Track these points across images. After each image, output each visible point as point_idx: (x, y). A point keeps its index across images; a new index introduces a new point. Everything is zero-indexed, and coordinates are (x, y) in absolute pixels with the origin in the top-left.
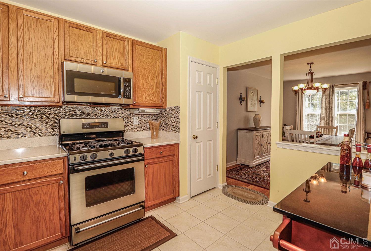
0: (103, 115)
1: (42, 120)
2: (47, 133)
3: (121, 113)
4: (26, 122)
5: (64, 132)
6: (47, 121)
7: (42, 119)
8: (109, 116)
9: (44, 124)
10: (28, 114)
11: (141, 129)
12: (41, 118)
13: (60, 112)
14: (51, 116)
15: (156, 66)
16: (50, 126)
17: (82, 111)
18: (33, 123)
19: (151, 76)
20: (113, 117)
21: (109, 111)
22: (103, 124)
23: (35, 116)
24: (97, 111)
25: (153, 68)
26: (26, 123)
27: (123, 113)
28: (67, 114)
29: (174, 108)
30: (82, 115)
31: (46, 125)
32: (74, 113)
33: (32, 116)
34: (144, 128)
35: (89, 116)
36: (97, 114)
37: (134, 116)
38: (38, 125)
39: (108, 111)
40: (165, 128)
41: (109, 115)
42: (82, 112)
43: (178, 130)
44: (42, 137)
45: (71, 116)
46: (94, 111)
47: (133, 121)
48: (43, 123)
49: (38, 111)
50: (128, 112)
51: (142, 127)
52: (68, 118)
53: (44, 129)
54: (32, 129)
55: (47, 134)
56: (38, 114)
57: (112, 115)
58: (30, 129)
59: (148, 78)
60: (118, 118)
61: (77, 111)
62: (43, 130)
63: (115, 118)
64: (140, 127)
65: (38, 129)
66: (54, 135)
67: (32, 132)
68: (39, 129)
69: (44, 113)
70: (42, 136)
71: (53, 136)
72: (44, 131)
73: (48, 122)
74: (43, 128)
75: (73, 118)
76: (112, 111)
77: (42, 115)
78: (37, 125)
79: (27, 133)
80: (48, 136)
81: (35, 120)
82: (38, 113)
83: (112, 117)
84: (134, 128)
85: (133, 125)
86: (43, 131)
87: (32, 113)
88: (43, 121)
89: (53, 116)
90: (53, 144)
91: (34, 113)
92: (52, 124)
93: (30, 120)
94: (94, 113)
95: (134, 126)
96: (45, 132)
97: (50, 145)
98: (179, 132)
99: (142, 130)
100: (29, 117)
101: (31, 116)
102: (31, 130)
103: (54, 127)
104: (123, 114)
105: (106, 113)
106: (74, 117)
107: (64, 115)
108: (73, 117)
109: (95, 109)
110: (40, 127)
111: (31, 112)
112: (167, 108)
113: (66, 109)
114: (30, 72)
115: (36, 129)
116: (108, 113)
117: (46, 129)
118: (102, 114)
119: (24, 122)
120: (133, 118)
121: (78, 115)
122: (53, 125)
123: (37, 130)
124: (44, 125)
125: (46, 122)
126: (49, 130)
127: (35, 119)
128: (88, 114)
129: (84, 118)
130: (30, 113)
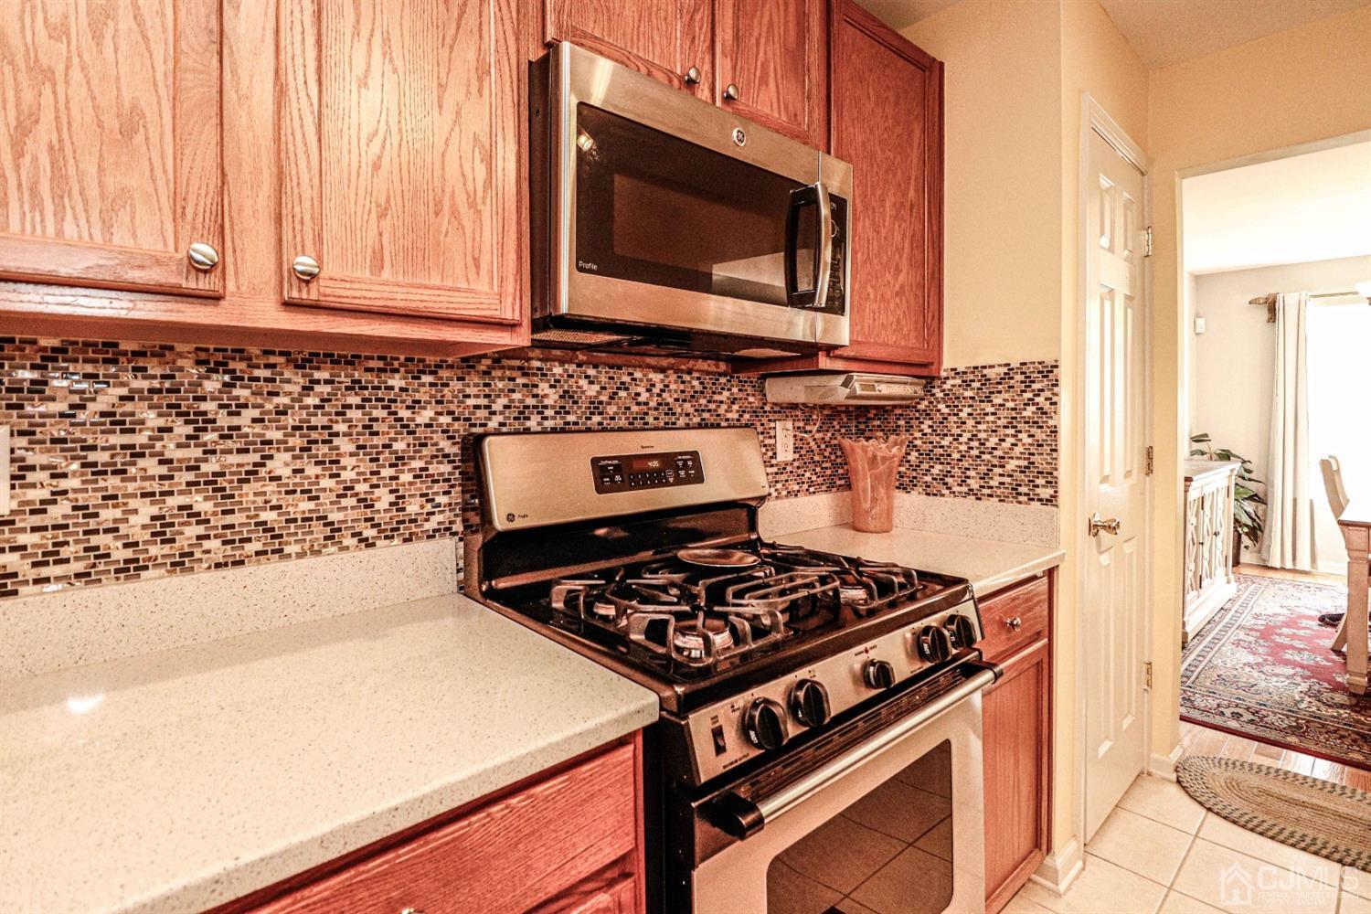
0: (656, 413)
1: (376, 440)
2: (398, 523)
3: (728, 398)
4: (288, 456)
5: (511, 517)
6: (399, 446)
7: (375, 437)
8: (680, 414)
9: (384, 466)
10: (297, 405)
11: (803, 483)
12: (371, 427)
13: (468, 391)
14: (425, 416)
15: (911, 145)
16: (415, 477)
17: (566, 388)
18: (324, 463)
19: (893, 199)
20: (696, 420)
21: (682, 387)
22: (680, 463)
23: (337, 414)
24: (633, 390)
25: (898, 158)
26: (287, 464)
27: (735, 399)
28: (498, 406)
29: (1005, 370)
30: (568, 413)
31: (391, 472)
32: (530, 401)
33: (320, 420)
34: (814, 478)
35: (596, 419)
36: (635, 408)
37: (776, 416)
38: (355, 477)
39: (676, 391)
40: (928, 478)
41: (679, 410)
42: (568, 392)
43: (1046, 493)
44: (371, 551)
45: (516, 415)
46: (618, 388)
47: (772, 441)
48: (377, 460)
49: (355, 386)
50: (754, 395)
51: (807, 475)
52: (504, 429)
53: (384, 498)
54: (322, 500)
55: (398, 529)
56: (350, 407)
57: (691, 410)
58: (310, 499)
59: (883, 206)
60: (718, 426)
61: (544, 388)
62: (378, 506)
63: (706, 426)
64: (801, 471)
65: (353, 502)
66: (434, 531)
67: (319, 518)
68: (359, 501)
69: (382, 400)
70: (373, 545)
71: (432, 543)
72: (385, 511)
73: (403, 451)
74: (377, 492)
75: (527, 431)
76: (693, 387)
77: (376, 413)
78: (347, 475)
79: (292, 525)
80: (405, 540)
81: (336, 441)
82: (354, 400)
83: (691, 420)
84: (777, 482)
85: (774, 462)
86: (378, 511)
87: (322, 400)
88: (377, 447)
89: (431, 419)
90: (429, 587)
91: (330, 400)
92: (427, 469)
93: (309, 442)
94: (620, 399)
95: (775, 469)
96: (389, 515)
97: (420, 594)
98: (1051, 501)
99: (805, 486)
100: (301, 421)
101: (313, 419)
102: (312, 505)
103: (436, 488)
104: (735, 407)
105: (670, 400)
106: (533, 423)
107: (482, 410)
108: (528, 424)
109: (626, 379)
110: (361, 488)
111: (312, 389)
112: (943, 374)
113: (494, 373)
114: (355, 96)
115: (344, 502)
116: (677, 400)
117: (392, 498)
118: (653, 404)
119: (271, 457)
120: (772, 425)
121: (549, 413)
122: (431, 472)
123: (346, 508)
124: (387, 472)
125: (396, 452)
126: (413, 508)
127: (337, 434)
128: (596, 407)
129: (576, 427)
130: (311, 401)
